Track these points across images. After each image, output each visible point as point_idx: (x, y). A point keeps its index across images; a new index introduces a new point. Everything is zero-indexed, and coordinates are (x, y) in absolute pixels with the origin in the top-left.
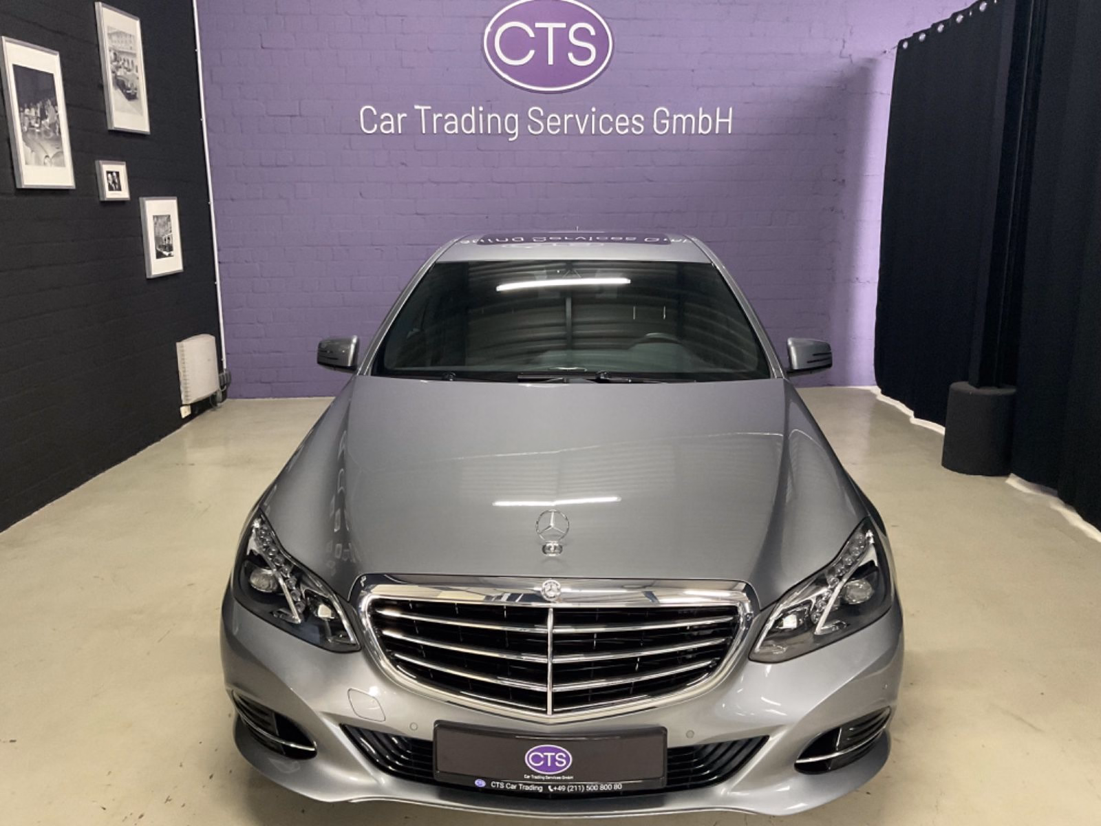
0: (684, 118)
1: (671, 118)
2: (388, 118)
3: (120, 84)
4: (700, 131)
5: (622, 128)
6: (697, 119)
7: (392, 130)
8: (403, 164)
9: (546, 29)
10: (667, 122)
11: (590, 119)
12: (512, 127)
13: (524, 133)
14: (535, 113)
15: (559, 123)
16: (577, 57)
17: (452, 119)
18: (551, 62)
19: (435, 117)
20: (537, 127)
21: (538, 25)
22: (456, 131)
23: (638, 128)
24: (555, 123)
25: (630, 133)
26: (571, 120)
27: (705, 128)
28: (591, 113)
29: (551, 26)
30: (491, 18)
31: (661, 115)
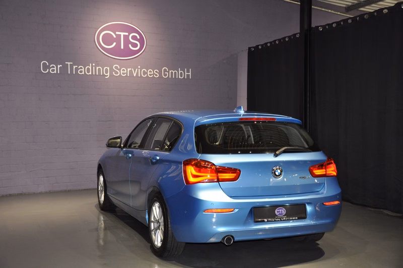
0: (174, 72)
1: (169, 72)
2: (54, 67)
5: (150, 75)
6: (178, 73)
7: (55, 72)
9: (120, 35)
10: (167, 73)
11: (138, 70)
12: (107, 72)
13: (111, 75)
14: (116, 67)
15: (126, 72)
16: (133, 46)
17: (81, 68)
18: (122, 47)
19: (74, 67)
20: (117, 73)
21: (117, 33)
22: (83, 73)
23: (156, 75)
24: (124, 72)
25: (153, 77)
26: (131, 71)
27: (181, 76)
29: (122, 34)
30: (98, 29)
31: (165, 70)
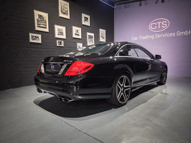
1: (180, 33)
2: (135, 38)
3: (102, 37)
5: (171, 35)
6: (185, 32)
10: (179, 34)
11: (165, 35)
12: (153, 37)
14: (156, 35)
16: (163, 26)
17: (144, 37)
18: (159, 27)
20: (157, 37)
21: (157, 23)
22: (145, 39)
23: (174, 35)
24: (159, 36)
26: (162, 35)
27: (187, 34)
29: (159, 23)
30: (150, 23)
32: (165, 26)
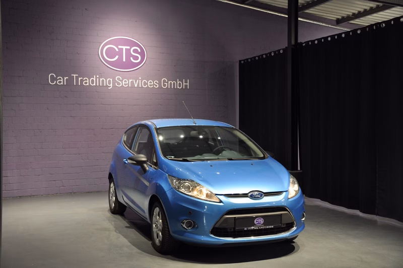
0: (172, 83)
1: (168, 82)
2: (61, 79)
4: (178, 87)
5: (150, 85)
6: (177, 83)
7: (62, 83)
8: (65, 97)
9: (123, 49)
10: (166, 84)
11: (139, 81)
12: (110, 83)
13: (114, 86)
14: (118, 79)
15: (127, 83)
16: (134, 59)
17: (86, 80)
18: (124, 60)
19: (80, 79)
20: (120, 84)
21: (120, 47)
23: (156, 86)
24: (125, 83)
25: (153, 87)
26: (132, 82)
27: (180, 87)
28: (139, 80)
29: (124, 48)
30: (102, 43)
31: (164, 81)
32: (136, 58)
